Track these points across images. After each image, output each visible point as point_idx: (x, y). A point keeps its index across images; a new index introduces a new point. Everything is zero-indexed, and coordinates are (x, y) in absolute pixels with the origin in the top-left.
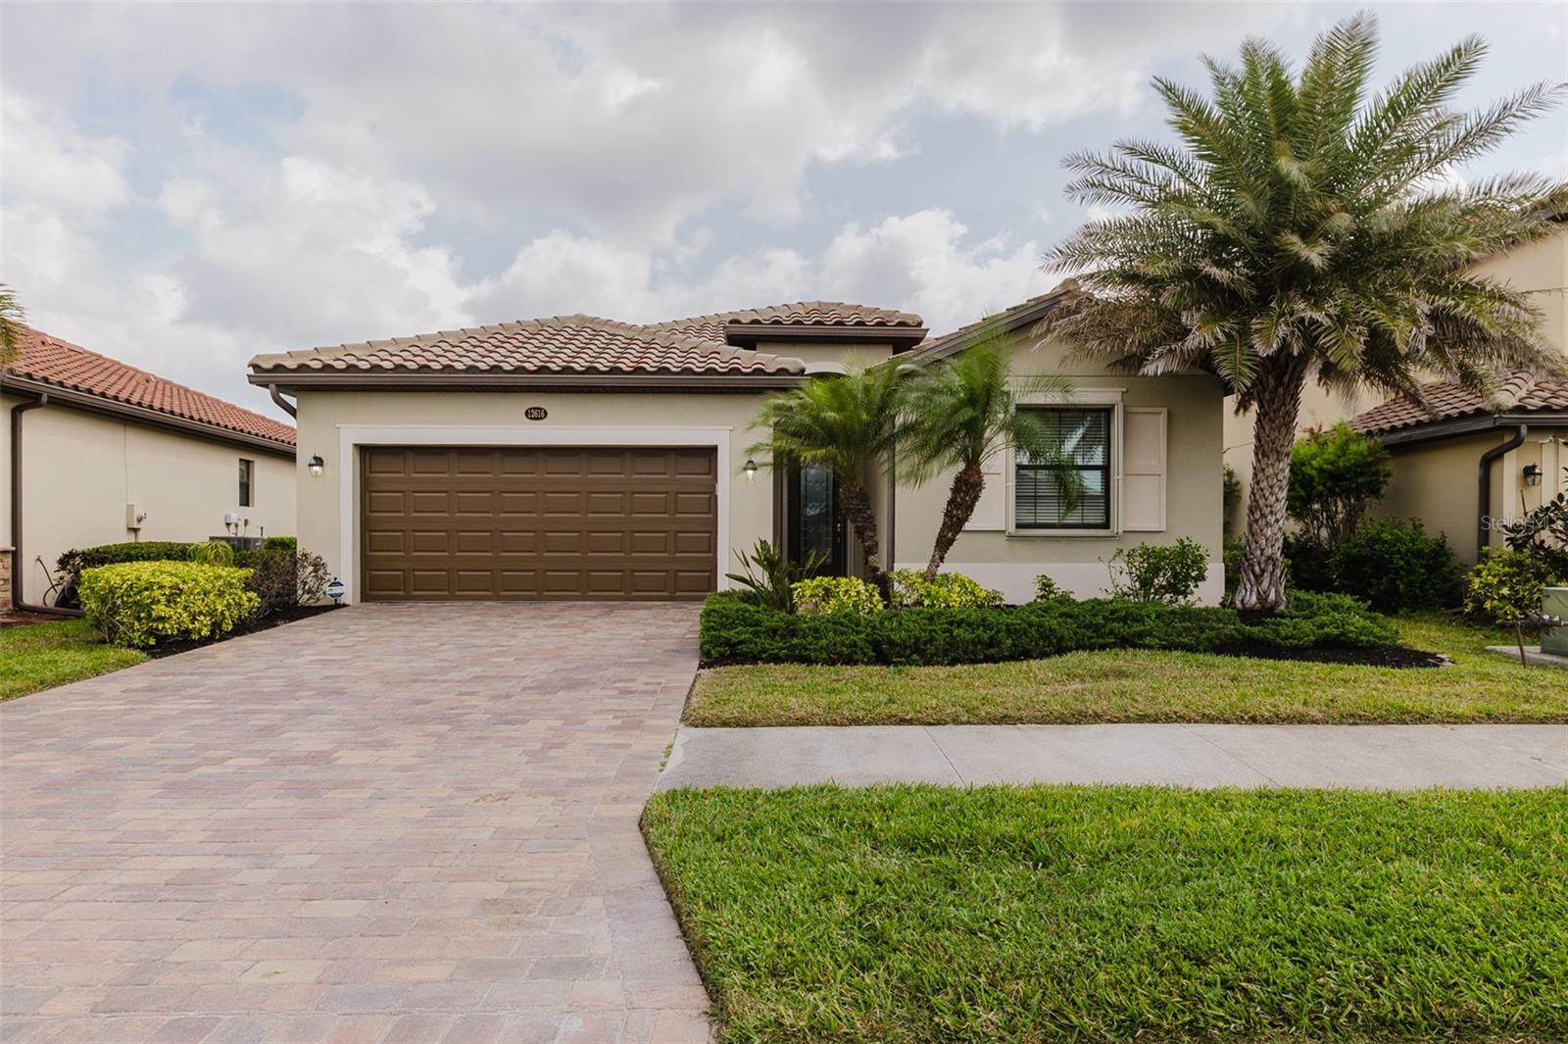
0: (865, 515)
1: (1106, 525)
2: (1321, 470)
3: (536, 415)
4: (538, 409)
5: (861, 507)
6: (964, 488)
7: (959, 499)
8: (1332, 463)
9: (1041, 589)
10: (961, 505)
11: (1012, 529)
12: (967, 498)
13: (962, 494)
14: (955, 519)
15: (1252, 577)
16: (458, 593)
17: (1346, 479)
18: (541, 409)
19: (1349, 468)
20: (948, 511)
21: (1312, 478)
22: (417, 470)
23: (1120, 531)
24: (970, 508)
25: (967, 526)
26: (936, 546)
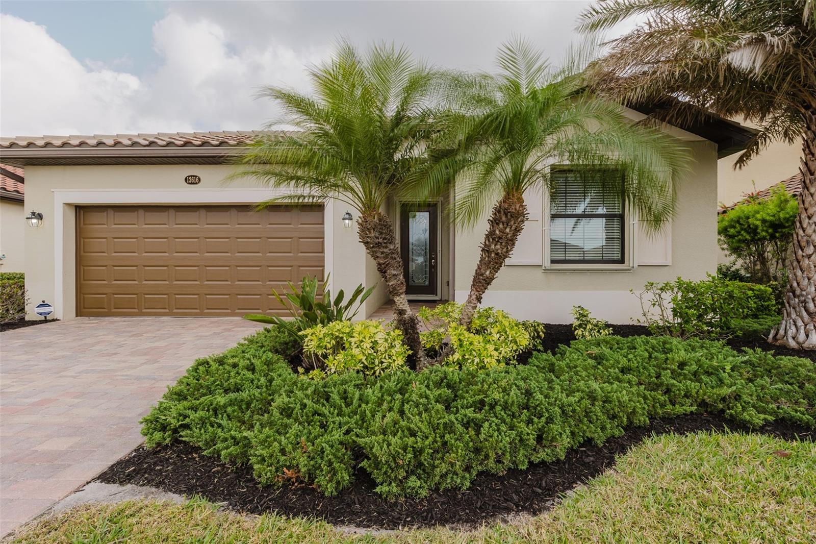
0: (385, 250)
1: (622, 261)
2: (764, 221)
3: (193, 180)
4: (194, 176)
5: (380, 240)
6: (504, 219)
7: (497, 232)
8: (774, 216)
9: (578, 319)
10: (500, 238)
11: (547, 264)
12: (508, 230)
13: (501, 226)
14: (493, 255)
15: (805, 314)
16: (145, 310)
17: (785, 227)
18: (196, 176)
19: (788, 218)
20: (485, 245)
21: (757, 227)
22: (116, 223)
23: (636, 265)
24: (511, 242)
25: (507, 261)
26: (473, 285)
